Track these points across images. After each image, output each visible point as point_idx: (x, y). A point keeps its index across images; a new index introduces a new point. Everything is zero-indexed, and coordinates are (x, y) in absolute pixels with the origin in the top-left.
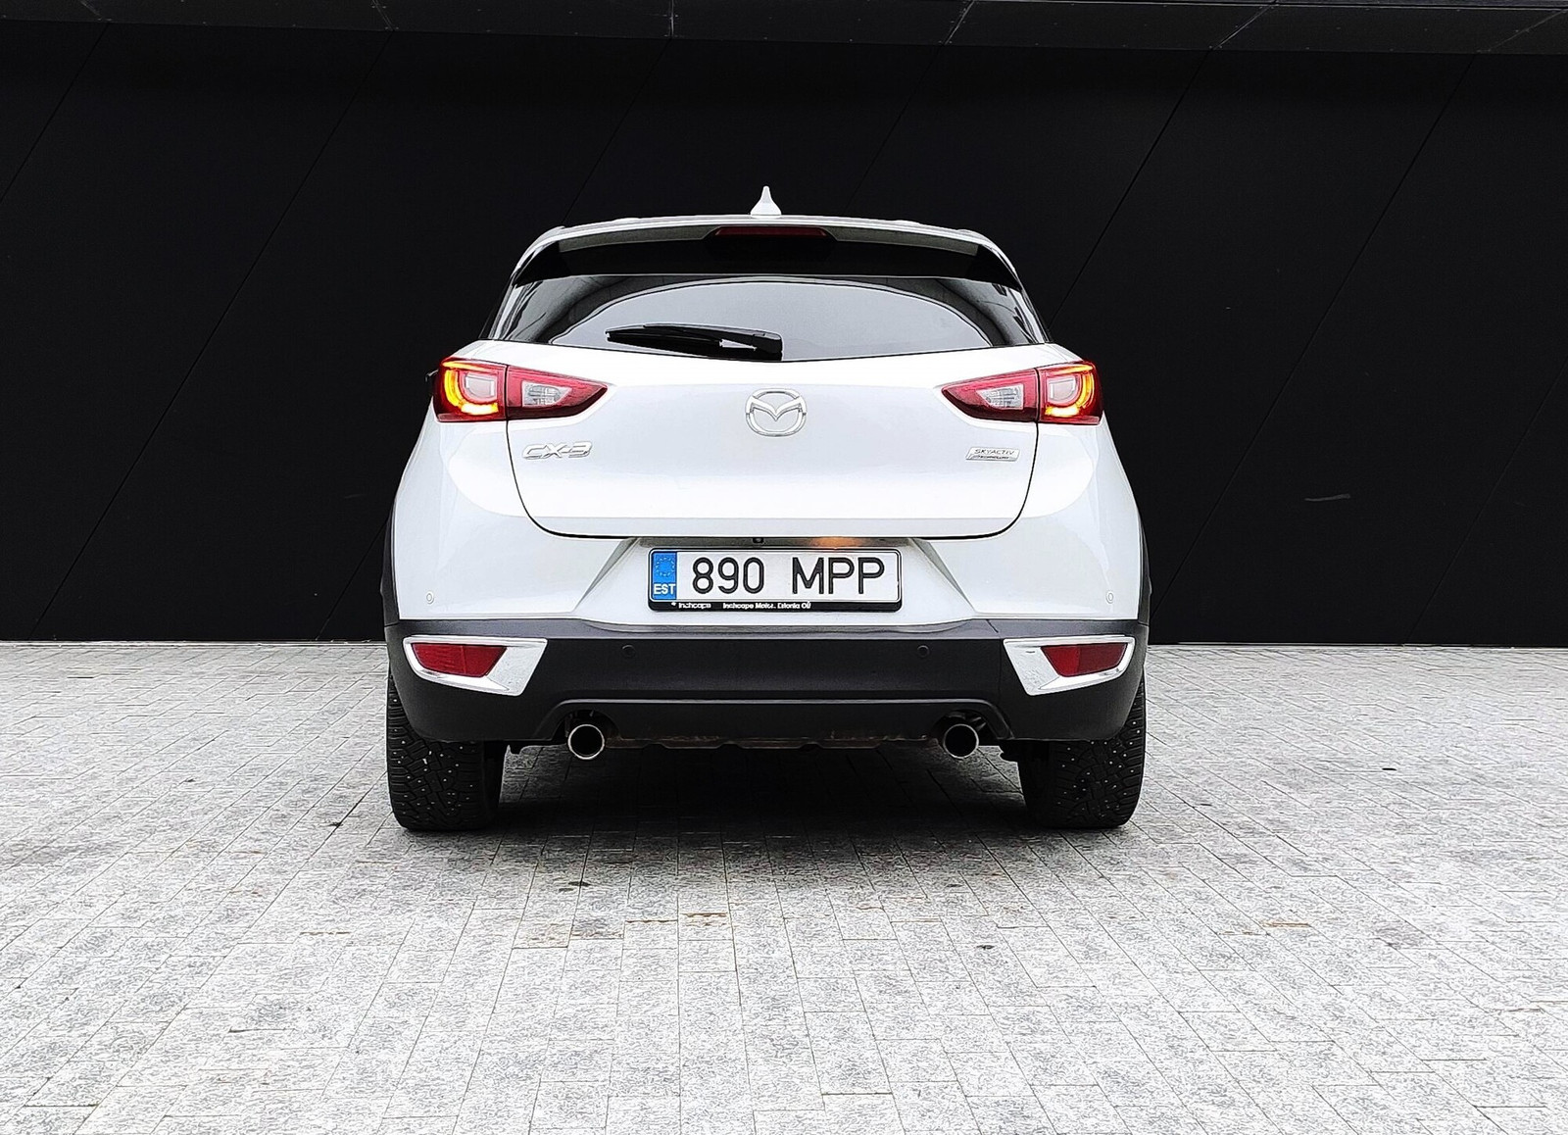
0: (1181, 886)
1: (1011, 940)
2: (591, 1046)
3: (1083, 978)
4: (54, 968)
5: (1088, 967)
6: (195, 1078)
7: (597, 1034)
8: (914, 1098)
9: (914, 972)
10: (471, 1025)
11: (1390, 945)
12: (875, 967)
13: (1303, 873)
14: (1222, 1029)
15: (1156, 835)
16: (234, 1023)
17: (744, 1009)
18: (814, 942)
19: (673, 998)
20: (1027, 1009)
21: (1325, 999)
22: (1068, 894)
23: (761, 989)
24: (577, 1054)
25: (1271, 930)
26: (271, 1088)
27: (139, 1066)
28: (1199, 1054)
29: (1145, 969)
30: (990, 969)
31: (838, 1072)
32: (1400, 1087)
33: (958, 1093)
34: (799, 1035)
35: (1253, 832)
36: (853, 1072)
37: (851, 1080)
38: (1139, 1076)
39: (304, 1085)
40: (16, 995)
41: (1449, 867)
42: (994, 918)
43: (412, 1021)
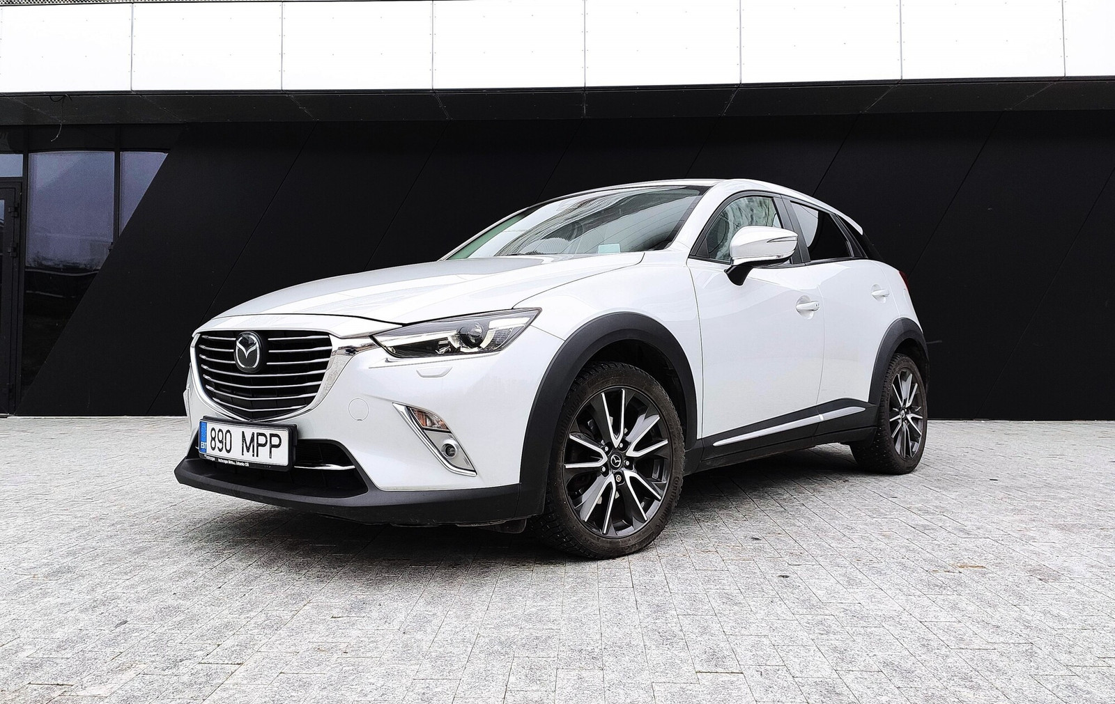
0: (895, 542)
1: (799, 573)
2: (545, 634)
3: (851, 598)
4: (243, 576)
5: (852, 590)
6: (305, 648)
7: (550, 625)
8: (757, 675)
9: (743, 591)
10: (473, 618)
11: (1041, 580)
12: (718, 587)
13: (967, 536)
14: (954, 634)
15: (870, 513)
16: (335, 613)
17: (639, 612)
18: (678, 571)
19: (596, 603)
20: (819, 618)
21: (1015, 615)
22: (827, 546)
23: (648, 599)
24: (537, 638)
25: (961, 570)
26: (348, 655)
27: (274, 638)
28: (944, 651)
29: (889, 592)
30: (790, 590)
31: (704, 657)
33: (788, 675)
34: (676, 629)
35: (927, 512)
36: (714, 657)
37: (714, 663)
38: (908, 666)
39: (369, 654)
40: (217, 592)
42: (785, 559)
43: (439, 614)
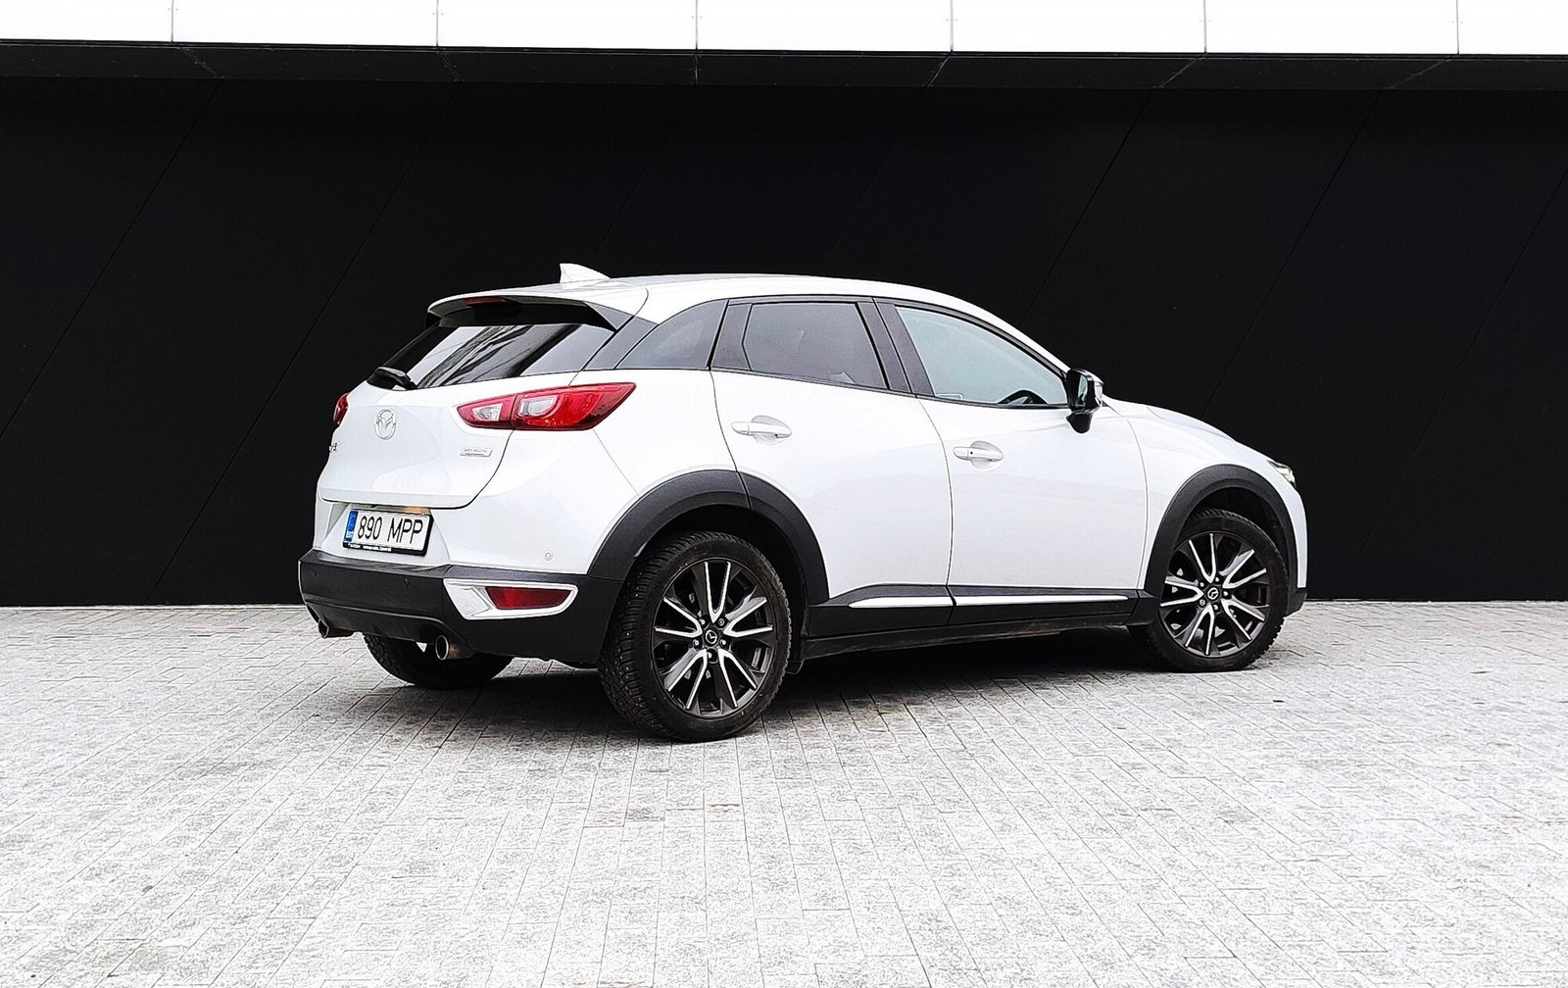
0: (1084, 785)
1: (947, 821)
2: (645, 885)
3: (997, 843)
5: (1002, 836)
6: (377, 904)
7: (648, 878)
8: (865, 911)
9: (874, 840)
10: (559, 873)
11: (1226, 822)
12: (847, 837)
13: (1180, 775)
14: (1086, 872)
15: (1074, 750)
16: (394, 873)
17: (751, 863)
19: (701, 856)
20: (951, 863)
21: (1165, 855)
22: (998, 791)
23: (763, 851)
24: (635, 889)
25: (1141, 813)
26: (429, 908)
27: (336, 897)
28: (1067, 886)
29: (1042, 838)
30: (930, 838)
31: (815, 898)
32: (1198, 904)
33: (895, 909)
34: (790, 878)
35: (1151, 747)
36: (825, 898)
37: (822, 902)
38: (1021, 899)
39: (451, 907)
41: (1296, 772)
42: (938, 806)
43: (517, 871)
